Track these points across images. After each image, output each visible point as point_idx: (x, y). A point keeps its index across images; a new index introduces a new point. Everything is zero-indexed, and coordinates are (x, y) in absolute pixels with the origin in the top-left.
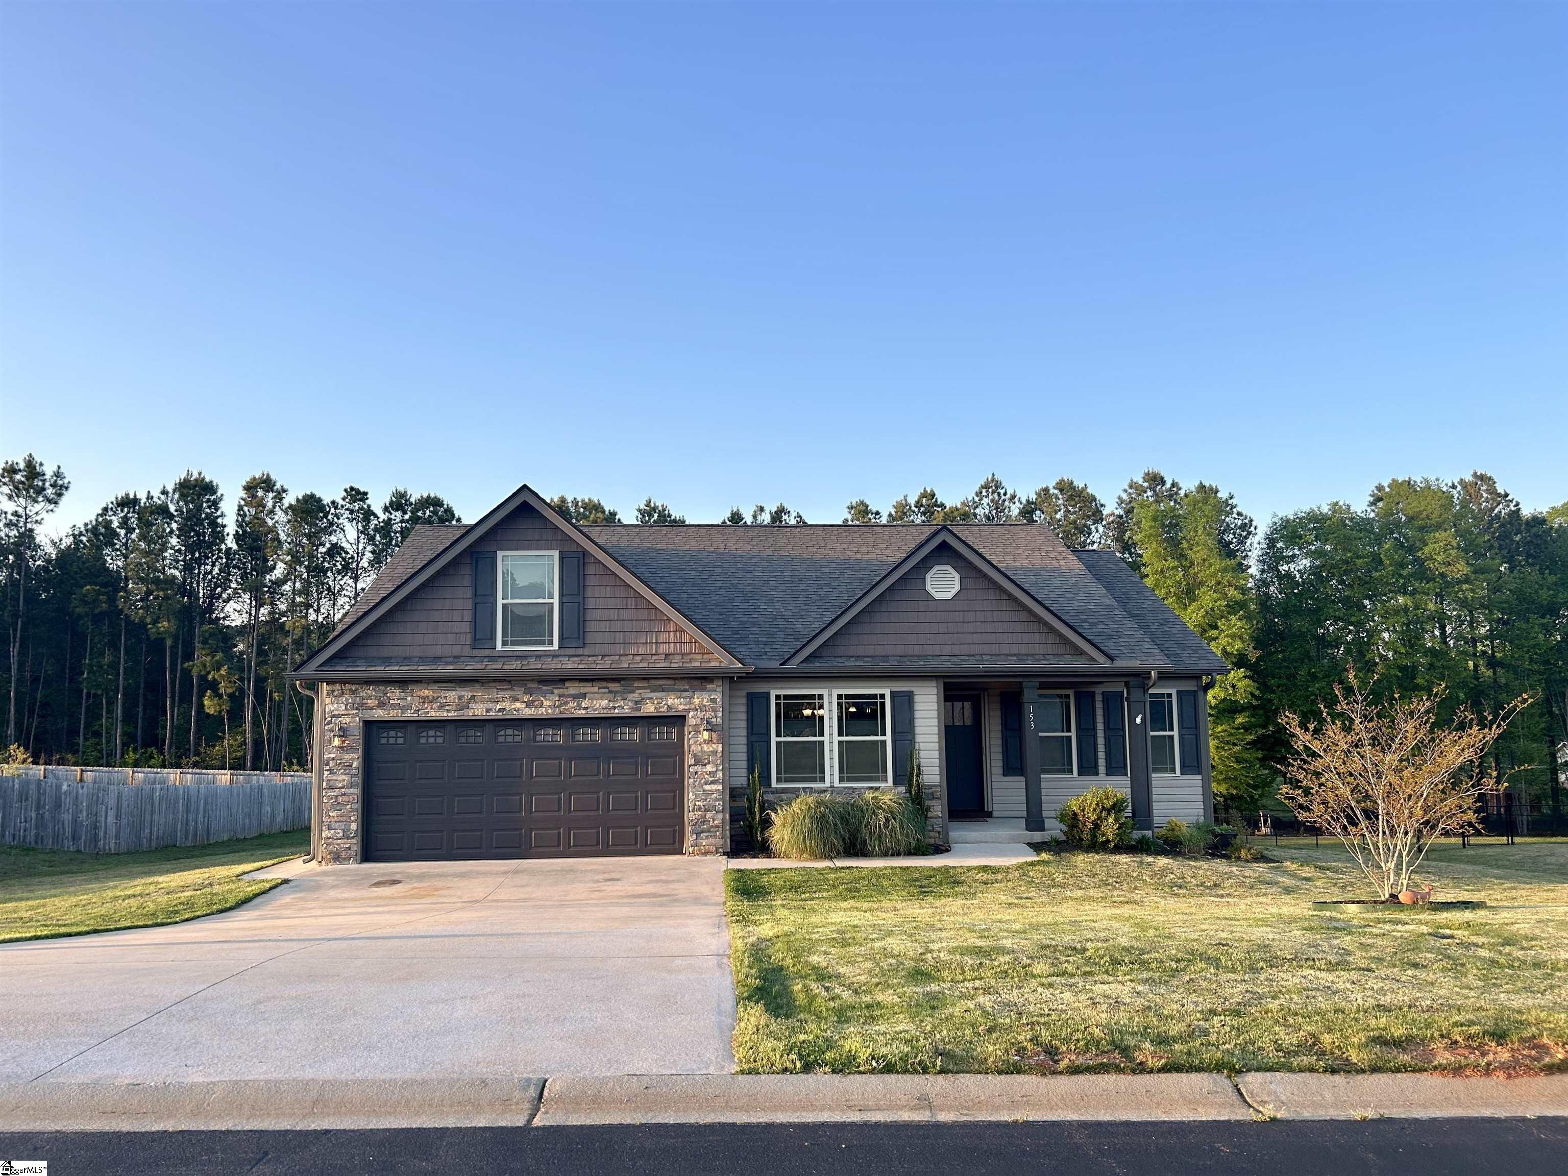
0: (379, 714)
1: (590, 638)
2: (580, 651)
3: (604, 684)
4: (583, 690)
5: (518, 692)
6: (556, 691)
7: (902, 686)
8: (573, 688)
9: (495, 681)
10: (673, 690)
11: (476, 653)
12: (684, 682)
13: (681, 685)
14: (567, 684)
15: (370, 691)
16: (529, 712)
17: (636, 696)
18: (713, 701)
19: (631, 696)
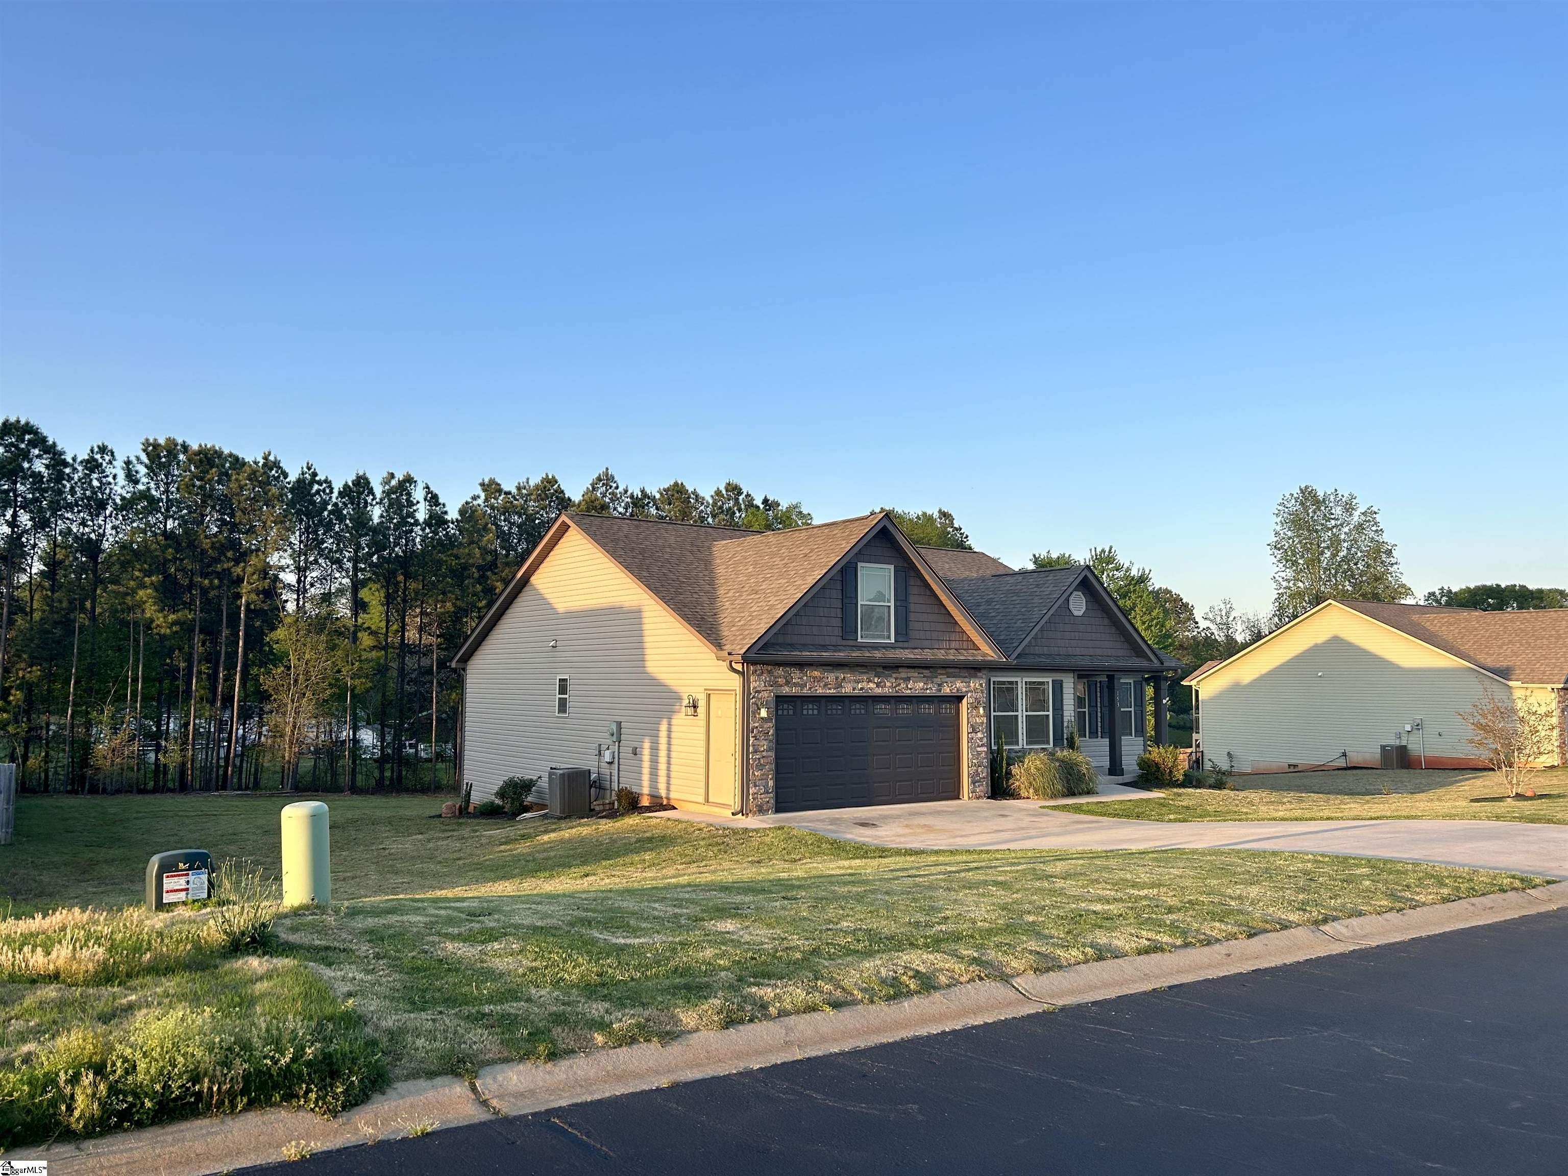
0: (786, 690)
1: (912, 634)
2: (906, 645)
3: (921, 671)
4: (909, 675)
5: (871, 675)
6: (894, 675)
7: (1058, 676)
8: (903, 673)
9: (857, 666)
10: (960, 677)
11: (845, 643)
12: (965, 671)
13: (964, 673)
14: (900, 670)
15: (780, 671)
16: (879, 691)
17: (938, 680)
18: (981, 685)
19: (935, 680)
